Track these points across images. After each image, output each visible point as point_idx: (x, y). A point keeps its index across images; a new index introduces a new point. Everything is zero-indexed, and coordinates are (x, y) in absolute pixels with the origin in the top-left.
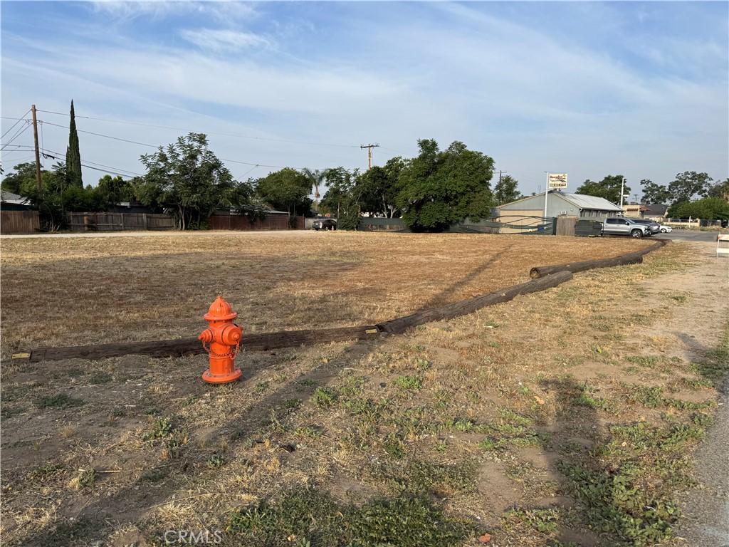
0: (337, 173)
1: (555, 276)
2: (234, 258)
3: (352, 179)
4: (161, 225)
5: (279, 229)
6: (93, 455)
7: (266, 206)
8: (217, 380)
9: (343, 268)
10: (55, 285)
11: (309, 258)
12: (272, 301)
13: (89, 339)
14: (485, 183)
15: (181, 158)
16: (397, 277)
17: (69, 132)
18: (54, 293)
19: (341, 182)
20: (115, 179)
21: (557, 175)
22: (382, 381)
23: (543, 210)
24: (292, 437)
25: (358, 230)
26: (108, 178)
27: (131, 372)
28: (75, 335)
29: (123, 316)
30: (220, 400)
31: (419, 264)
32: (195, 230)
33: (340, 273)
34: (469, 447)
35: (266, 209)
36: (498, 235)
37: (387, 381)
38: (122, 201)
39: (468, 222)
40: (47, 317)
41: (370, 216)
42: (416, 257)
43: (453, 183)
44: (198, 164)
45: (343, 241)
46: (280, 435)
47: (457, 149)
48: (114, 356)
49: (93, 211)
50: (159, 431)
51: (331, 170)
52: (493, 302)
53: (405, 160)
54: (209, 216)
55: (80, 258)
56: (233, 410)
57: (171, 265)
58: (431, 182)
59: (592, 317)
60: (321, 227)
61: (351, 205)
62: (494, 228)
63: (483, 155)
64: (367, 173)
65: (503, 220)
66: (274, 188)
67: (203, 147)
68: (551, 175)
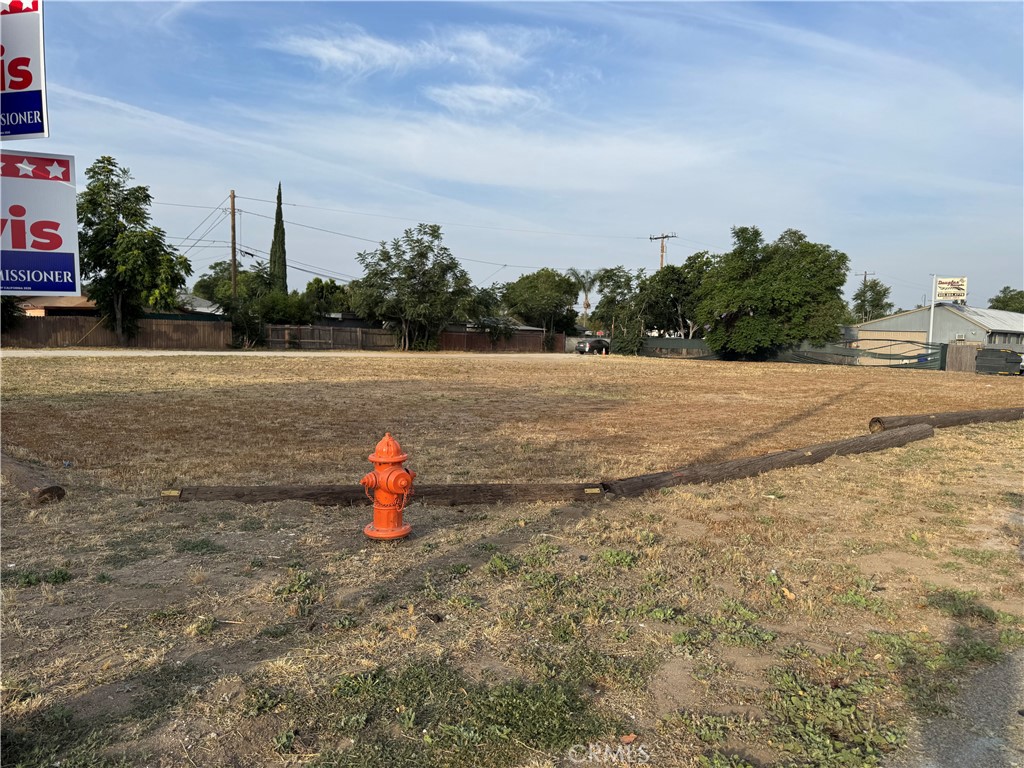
0: (615, 274)
1: (902, 432)
2: (458, 389)
3: (634, 283)
4: (379, 343)
5: (530, 351)
6: (219, 605)
7: (514, 320)
8: (380, 535)
9: (598, 406)
10: (233, 415)
11: (556, 392)
12: (486, 446)
13: (255, 478)
14: (834, 290)
15: (407, 257)
16: (670, 423)
17: (274, 223)
18: (229, 425)
19: (619, 287)
20: (326, 283)
21: (950, 280)
22: (584, 554)
23: (927, 332)
24: (445, 606)
25: (639, 355)
26: (318, 281)
27: (288, 520)
28: (240, 475)
29: (301, 455)
30: (376, 558)
31: (710, 406)
32: (421, 350)
33: (590, 414)
34: (658, 639)
35: (515, 324)
36: (854, 368)
37: (592, 555)
38: (334, 312)
39: (806, 346)
40: (214, 453)
41: (660, 335)
42: (710, 396)
43: (785, 290)
44: (429, 265)
45: (613, 369)
46: (431, 603)
47: (792, 241)
48: (272, 500)
49: (297, 324)
50: (294, 585)
51: (607, 271)
52: (790, 463)
53: (713, 257)
54: (439, 332)
55: (271, 383)
56: (386, 570)
57: (378, 395)
58: (751, 290)
59: (935, 492)
60: (587, 349)
61: (631, 319)
62: (848, 357)
63: (832, 249)
64: (657, 275)
65: (862, 345)
66: (526, 296)
67: (436, 242)
68: (939, 279)
